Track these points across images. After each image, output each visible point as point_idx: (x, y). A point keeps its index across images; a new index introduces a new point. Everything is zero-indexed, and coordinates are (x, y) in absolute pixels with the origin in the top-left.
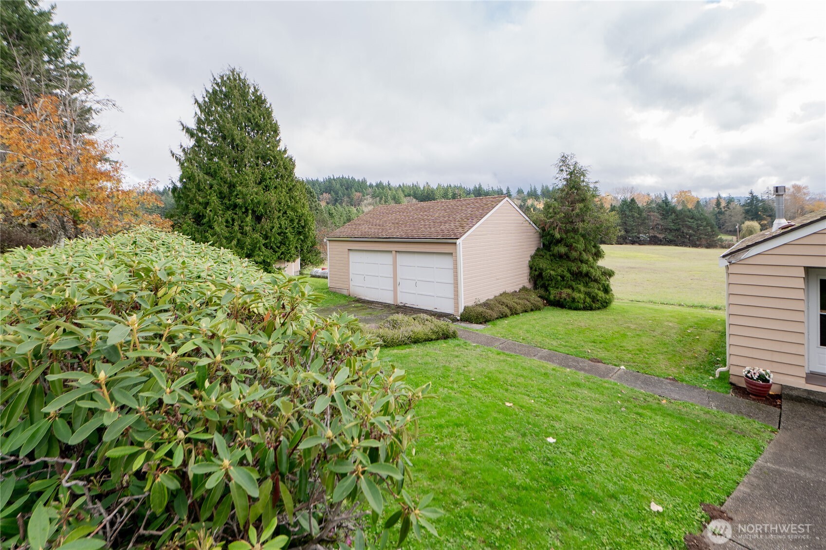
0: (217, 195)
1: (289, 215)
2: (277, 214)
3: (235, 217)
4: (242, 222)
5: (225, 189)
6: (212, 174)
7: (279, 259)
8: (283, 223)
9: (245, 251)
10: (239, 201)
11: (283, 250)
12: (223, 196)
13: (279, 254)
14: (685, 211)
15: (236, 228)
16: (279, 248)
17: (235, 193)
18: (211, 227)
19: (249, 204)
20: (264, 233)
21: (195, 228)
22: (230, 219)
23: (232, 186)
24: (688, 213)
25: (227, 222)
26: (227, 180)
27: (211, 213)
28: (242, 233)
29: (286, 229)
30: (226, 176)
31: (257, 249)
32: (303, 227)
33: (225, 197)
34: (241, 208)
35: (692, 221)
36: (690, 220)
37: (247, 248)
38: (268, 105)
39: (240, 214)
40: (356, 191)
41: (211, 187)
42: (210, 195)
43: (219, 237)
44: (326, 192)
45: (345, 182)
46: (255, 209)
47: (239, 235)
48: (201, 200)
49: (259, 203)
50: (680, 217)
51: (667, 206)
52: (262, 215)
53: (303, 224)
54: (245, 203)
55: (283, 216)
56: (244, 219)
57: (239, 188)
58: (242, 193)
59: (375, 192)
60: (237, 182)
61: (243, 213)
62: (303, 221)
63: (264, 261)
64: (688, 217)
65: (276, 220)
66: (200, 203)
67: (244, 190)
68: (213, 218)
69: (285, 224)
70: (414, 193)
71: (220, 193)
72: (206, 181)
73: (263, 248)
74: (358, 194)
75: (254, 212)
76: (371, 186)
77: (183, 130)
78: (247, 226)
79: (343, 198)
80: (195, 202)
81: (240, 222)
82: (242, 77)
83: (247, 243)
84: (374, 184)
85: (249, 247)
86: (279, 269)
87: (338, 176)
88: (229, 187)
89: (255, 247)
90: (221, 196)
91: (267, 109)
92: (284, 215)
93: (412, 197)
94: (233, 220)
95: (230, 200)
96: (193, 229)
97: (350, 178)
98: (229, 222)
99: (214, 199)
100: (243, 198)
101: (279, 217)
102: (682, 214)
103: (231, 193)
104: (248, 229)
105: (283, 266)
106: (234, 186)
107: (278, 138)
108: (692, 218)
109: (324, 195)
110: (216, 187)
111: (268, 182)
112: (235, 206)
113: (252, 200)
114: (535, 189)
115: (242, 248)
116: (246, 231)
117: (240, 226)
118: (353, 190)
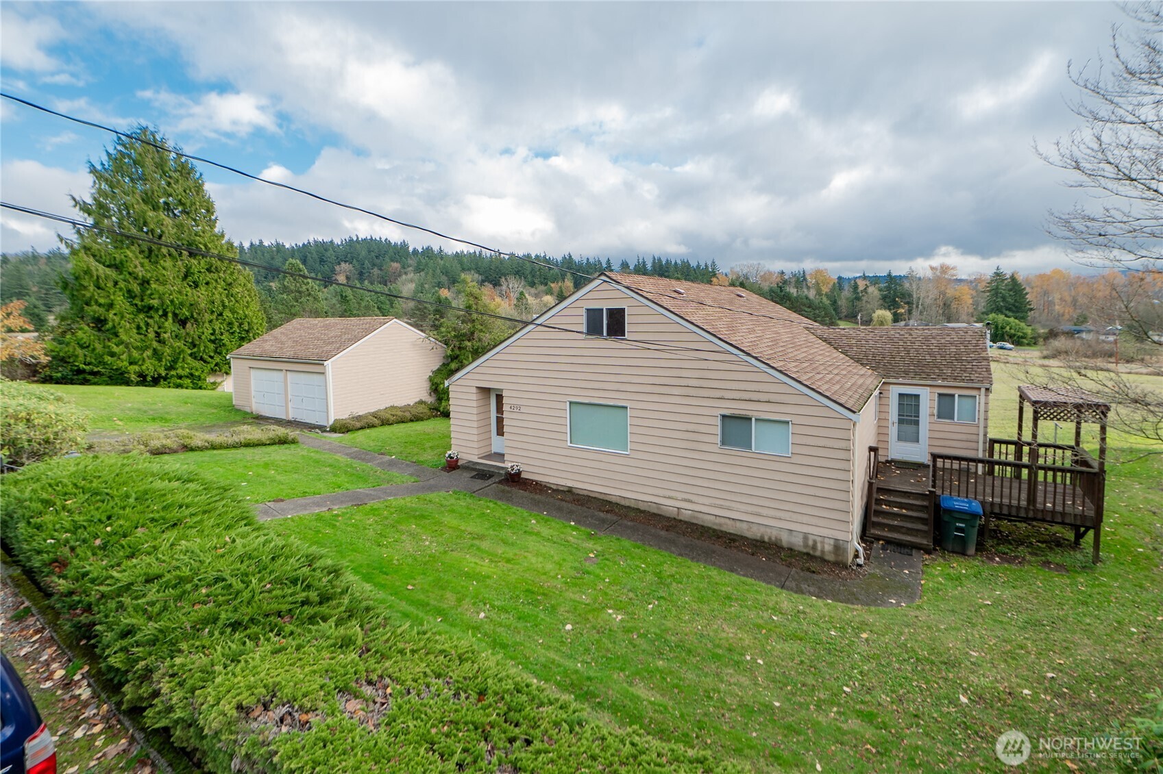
0: (124, 295)
1: (225, 317)
2: (207, 317)
3: (150, 321)
4: (159, 328)
5: (136, 288)
6: (117, 267)
7: (213, 371)
8: (217, 328)
9: (164, 364)
10: (155, 303)
11: (218, 360)
12: (133, 295)
13: (213, 366)
14: (802, 299)
15: (152, 335)
16: (212, 357)
17: (149, 292)
18: (116, 335)
19: (168, 306)
20: (190, 341)
21: (94, 335)
22: (142, 325)
23: (145, 283)
24: (805, 300)
25: (138, 328)
26: (138, 275)
27: (115, 317)
28: (159, 342)
29: (222, 334)
30: (136, 270)
31: (181, 360)
32: (247, 332)
33: (136, 296)
34: (157, 310)
35: (809, 310)
36: (806, 309)
37: (166, 360)
38: (198, 175)
39: (157, 318)
40: (392, 261)
41: (116, 283)
42: (114, 294)
43: (127, 347)
44: (346, 262)
45: (375, 247)
46: (177, 311)
47: (155, 344)
48: (102, 301)
49: (182, 304)
50: (795, 305)
51: (781, 291)
52: (187, 318)
53: (247, 328)
54: (163, 304)
55: (217, 319)
56: (163, 323)
57: (153, 286)
58: (158, 291)
59: (419, 263)
60: (151, 277)
61: (161, 316)
62: (246, 324)
63: (192, 375)
64: (805, 305)
65: (207, 325)
66: (100, 305)
67: (161, 289)
68: (119, 324)
69: (220, 328)
70: (477, 264)
71: (129, 291)
72: (107, 278)
73: (189, 360)
74: (395, 265)
75: (175, 315)
76: (415, 251)
77: (75, 206)
78: (165, 333)
79: (372, 271)
80: (93, 303)
81: (156, 328)
82: (158, 137)
83: (165, 354)
84: (420, 250)
85: (168, 358)
86: (214, 383)
87: (364, 237)
88: (141, 284)
89: (178, 358)
90: (130, 295)
91: (196, 181)
92: (220, 317)
93: (473, 272)
94: (147, 325)
95: (142, 300)
96: (92, 337)
97: (383, 240)
98: (142, 328)
99: (119, 299)
100: (159, 298)
101: (211, 321)
102: (798, 301)
103: (143, 292)
104: (166, 336)
105: (219, 380)
106: (148, 283)
107: (213, 217)
108: (809, 307)
109: (343, 265)
110: (122, 284)
111: (196, 276)
112: (150, 308)
113: (172, 301)
114: (644, 262)
115: (160, 360)
116: (164, 338)
117: (156, 332)
118: (387, 259)
